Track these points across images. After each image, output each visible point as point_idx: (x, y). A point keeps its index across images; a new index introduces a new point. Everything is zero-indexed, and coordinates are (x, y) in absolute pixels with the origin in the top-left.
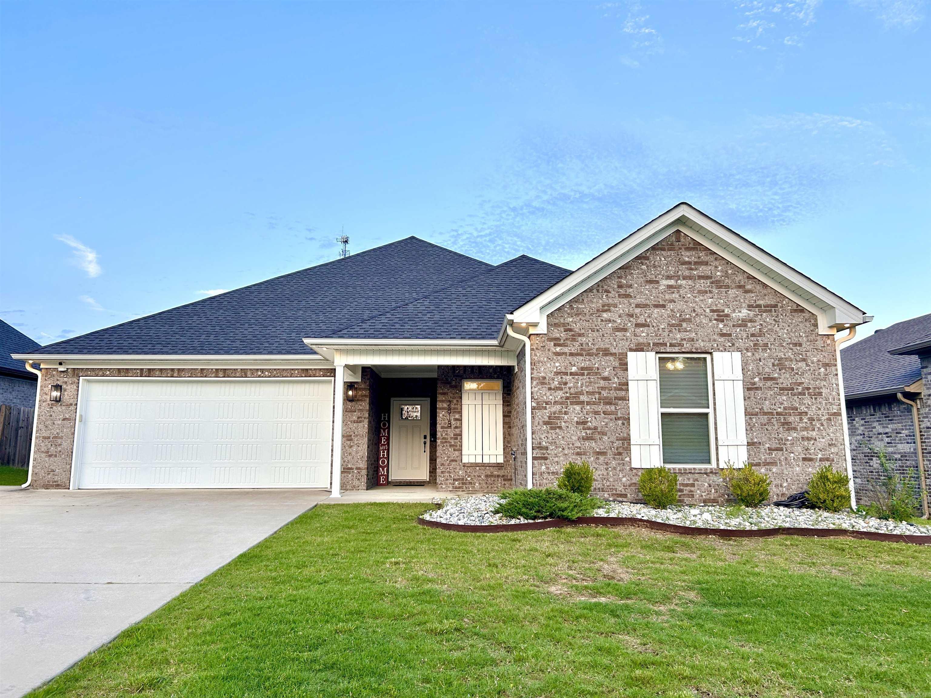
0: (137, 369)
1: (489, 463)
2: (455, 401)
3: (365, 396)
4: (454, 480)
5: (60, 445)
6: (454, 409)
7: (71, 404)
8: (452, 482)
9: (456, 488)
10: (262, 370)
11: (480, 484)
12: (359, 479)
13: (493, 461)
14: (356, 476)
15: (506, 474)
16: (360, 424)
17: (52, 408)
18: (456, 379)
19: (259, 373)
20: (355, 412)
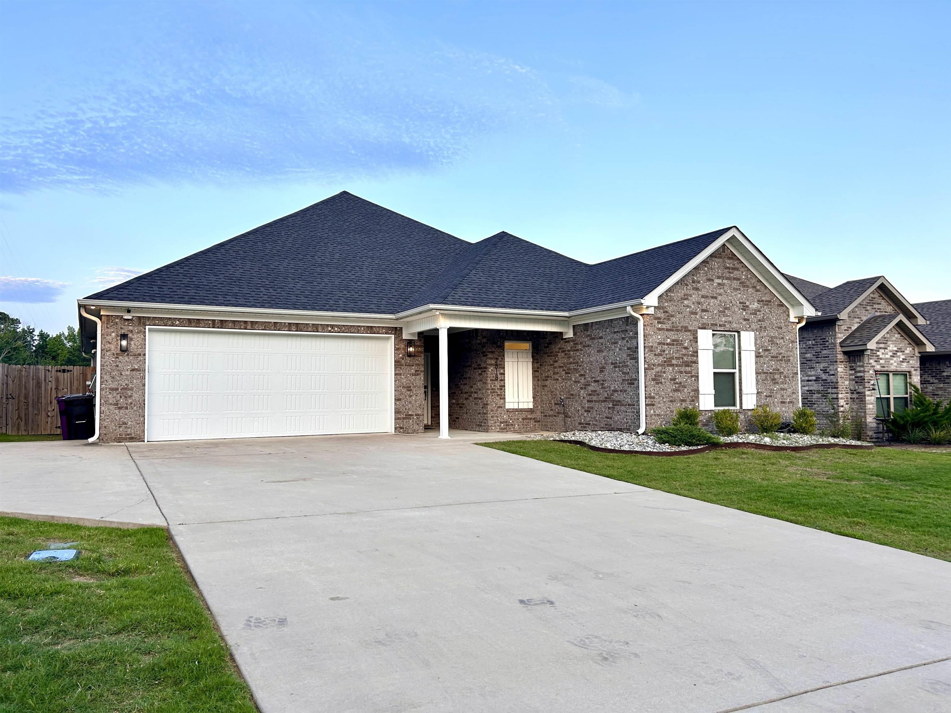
0: (209, 320)
1: (528, 409)
2: (500, 359)
3: (421, 352)
4: (501, 422)
5: (131, 396)
6: (500, 365)
7: (140, 355)
8: (499, 424)
9: (502, 429)
10: (332, 326)
11: (518, 425)
12: (418, 424)
13: (526, 407)
14: (416, 422)
15: (536, 417)
16: (417, 377)
17: (117, 358)
18: (501, 340)
19: (330, 329)
20: (413, 366)
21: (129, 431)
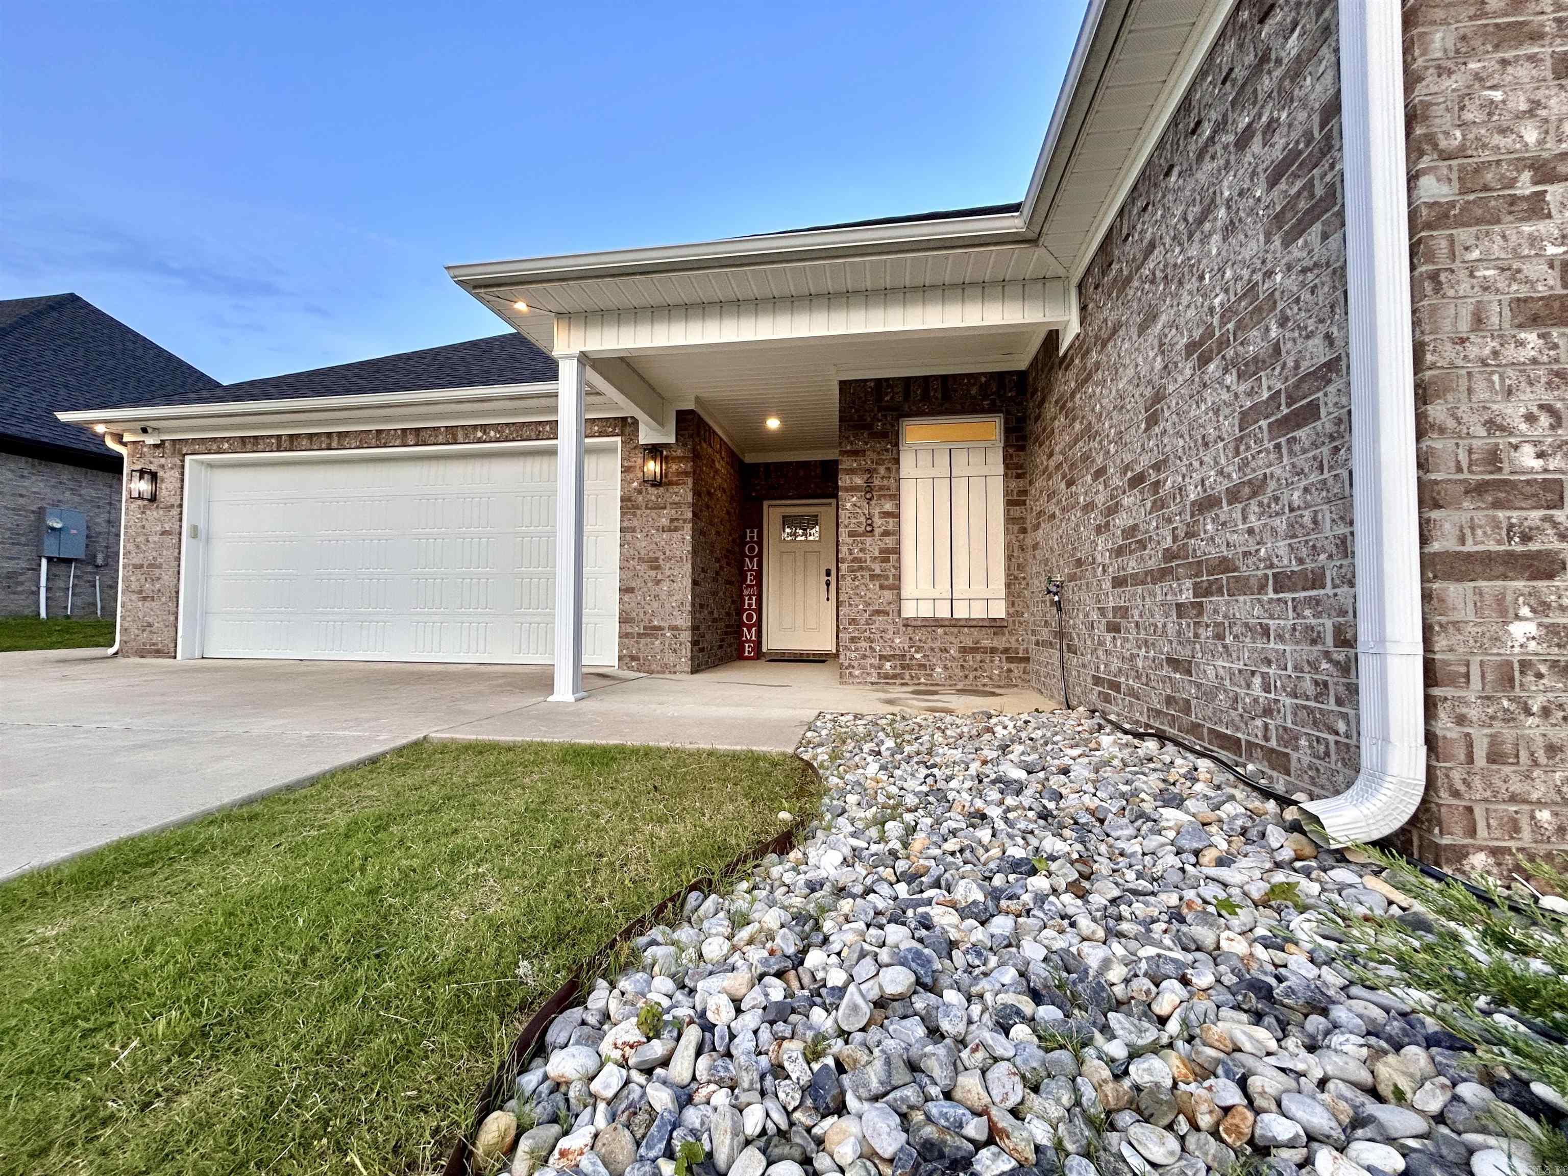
0: (272, 436)
1: (970, 619)
2: (882, 470)
3: (685, 473)
4: (882, 657)
5: (159, 579)
6: (881, 488)
7: (172, 506)
8: (876, 662)
9: (886, 676)
10: (484, 428)
11: (945, 668)
12: (675, 651)
13: (979, 612)
14: (670, 645)
15: (1014, 645)
16: (675, 535)
17: (143, 513)
18: (885, 416)
19: (479, 434)
20: (665, 508)
21: (156, 638)
